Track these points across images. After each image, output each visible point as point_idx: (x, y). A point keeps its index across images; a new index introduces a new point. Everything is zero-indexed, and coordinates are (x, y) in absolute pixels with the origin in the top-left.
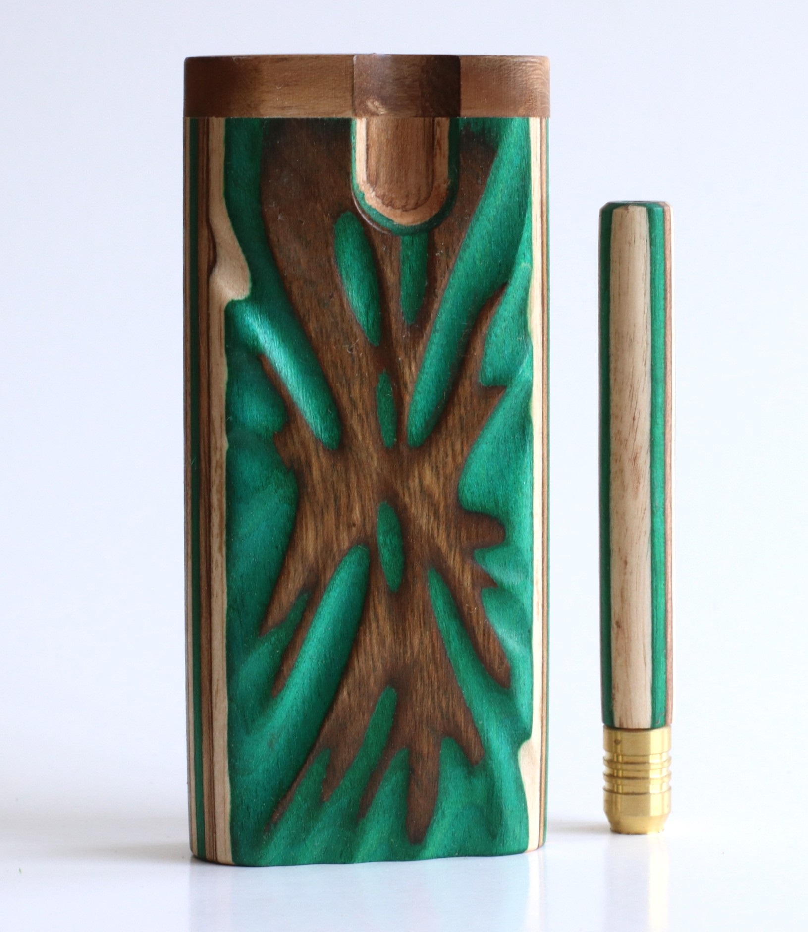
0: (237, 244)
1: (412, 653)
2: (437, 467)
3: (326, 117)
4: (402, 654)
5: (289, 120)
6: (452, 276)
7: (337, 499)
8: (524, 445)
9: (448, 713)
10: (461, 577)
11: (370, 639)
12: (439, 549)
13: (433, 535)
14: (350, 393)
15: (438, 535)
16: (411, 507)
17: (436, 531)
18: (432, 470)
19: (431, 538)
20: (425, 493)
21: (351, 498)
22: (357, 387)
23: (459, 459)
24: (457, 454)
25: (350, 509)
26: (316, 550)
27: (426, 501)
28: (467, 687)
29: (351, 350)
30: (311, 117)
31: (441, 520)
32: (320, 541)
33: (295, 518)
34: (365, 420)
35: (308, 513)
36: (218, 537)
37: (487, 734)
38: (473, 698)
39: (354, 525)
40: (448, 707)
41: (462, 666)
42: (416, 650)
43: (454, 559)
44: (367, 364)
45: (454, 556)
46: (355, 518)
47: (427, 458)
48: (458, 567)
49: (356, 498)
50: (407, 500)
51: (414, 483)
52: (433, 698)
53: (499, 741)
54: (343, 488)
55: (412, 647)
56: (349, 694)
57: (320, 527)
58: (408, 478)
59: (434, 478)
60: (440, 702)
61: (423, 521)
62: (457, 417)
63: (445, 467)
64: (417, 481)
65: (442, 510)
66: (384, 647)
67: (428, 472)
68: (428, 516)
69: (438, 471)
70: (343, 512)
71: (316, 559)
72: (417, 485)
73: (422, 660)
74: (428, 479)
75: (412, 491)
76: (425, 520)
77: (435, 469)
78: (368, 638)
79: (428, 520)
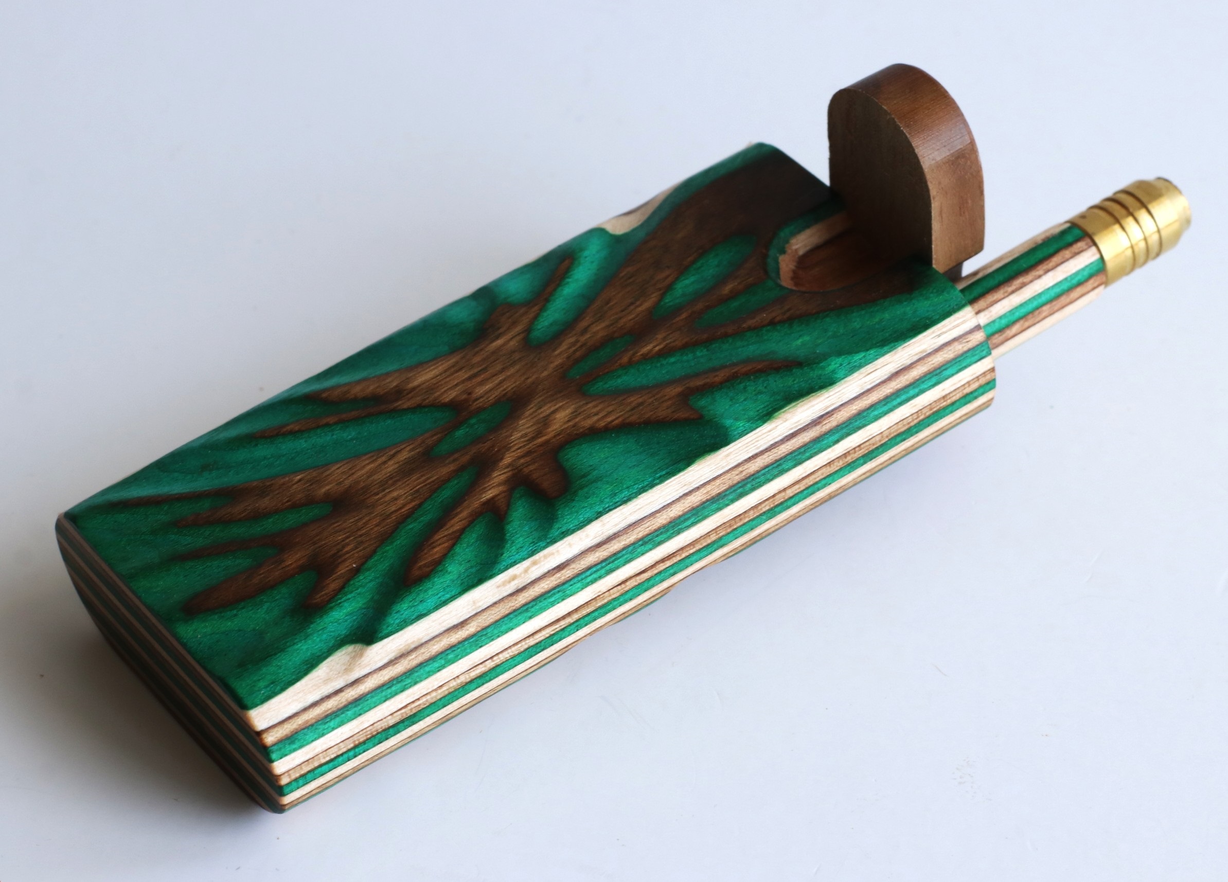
1: (380, 499)
2: (580, 414)
4: (372, 493)
6: (769, 328)
7: (485, 370)
8: (662, 469)
9: (340, 557)
10: (488, 488)
11: (366, 466)
12: (502, 459)
13: (510, 448)
14: (591, 325)
15: (514, 451)
16: (523, 419)
17: (516, 447)
18: (572, 413)
19: (507, 448)
20: (546, 422)
21: (494, 378)
22: (603, 325)
24: (605, 420)
25: (482, 383)
26: (424, 383)
27: (540, 425)
28: (381, 558)
31: (531, 445)
32: (434, 381)
34: (576, 347)
35: (452, 360)
37: (345, 601)
38: (373, 570)
39: (470, 394)
40: (347, 552)
41: (399, 543)
42: (387, 498)
43: (500, 475)
44: (631, 320)
45: (503, 474)
46: (477, 391)
47: (582, 402)
48: (496, 481)
49: (497, 381)
50: (527, 413)
51: (546, 410)
52: (347, 538)
53: (346, 616)
54: (498, 367)
55: (385, 496)
56: (300, 480)
57: (446, 374)
58: (549, 402)
59: (566, 418)
60: (348, 544)
61: (516, 435)
62: (640, 400)
63: (584, 419)
64: (552, 409)
65: (540, 440)
66: (369, 477)
67: (568, 411)
68: (526, 435)
69: (576, 417)
70: (475, 381)
71: (414, 389)
72: (548, 412)
73: (379, 509)
74: (561, 416)
75: (540, 411)
76: (520, 434)
77: (575, 414)
78: (367, 462)
79: (522, 437)
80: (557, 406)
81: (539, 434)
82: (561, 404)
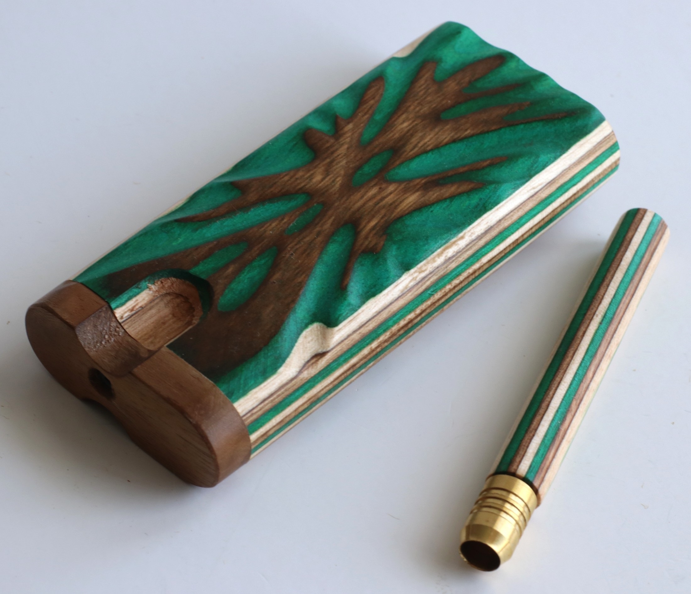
0: (295, 348)
1: (413, 122)
2: (308, 179)
3: (179, 357)
4: (420, 125)
5: (200, 371)
7: (375, 205)
10: (352, 130)
11: (428, 141)
12: (348, 148)
13: (344, 156)
14: (315, 238)
15: (342, 153)
16: (342, 174)
17: (341, 156)
18: (312, 179)
19: (346, 155)
20: (327, 173)
21: (368, 200)
22: (308, 239)
23: (292, 173)
24: (290, 176)
25: (374, 196)
27: (330, 170)
29: (292, 254)
30: (187, 363)
31: (332, 158)
32: (407, 196)
33: (408, 213)
34: (321, 223)
35: (399, 210)
36: (458, 244)
39: (380, 188)
42: (410, 121)
43: (347, 138)
44: (291, 243)
45: (345, 139)
46: (376, 191)
47: (307, 187)
48: (347, 135)
49: (365, 197)
50: (340, 177)
52: (425, 98)
55: (411, 123)
56: (466, 130)
57: (399, 201)
58: (328, 186)
59: (315, 176)
61: (343, 163)
62: (272, 189)
63: (303, 176)
64: (324, 181)
65: (328, 160)
66: (425, 134)
67: (314, 180)
68: (337, 164)
69: (309, 177)
70: (379, 197)
71: (417, 191)
72: (327, 179)
73: (411, 116)
74: (318, 178)
75: (333, 179)
76: (341, 164)
77: (311, 177)
78: (429, 143)
79: (339, 162)
80: (322, 183)
81: (330, 164)
82: (320, 185)
